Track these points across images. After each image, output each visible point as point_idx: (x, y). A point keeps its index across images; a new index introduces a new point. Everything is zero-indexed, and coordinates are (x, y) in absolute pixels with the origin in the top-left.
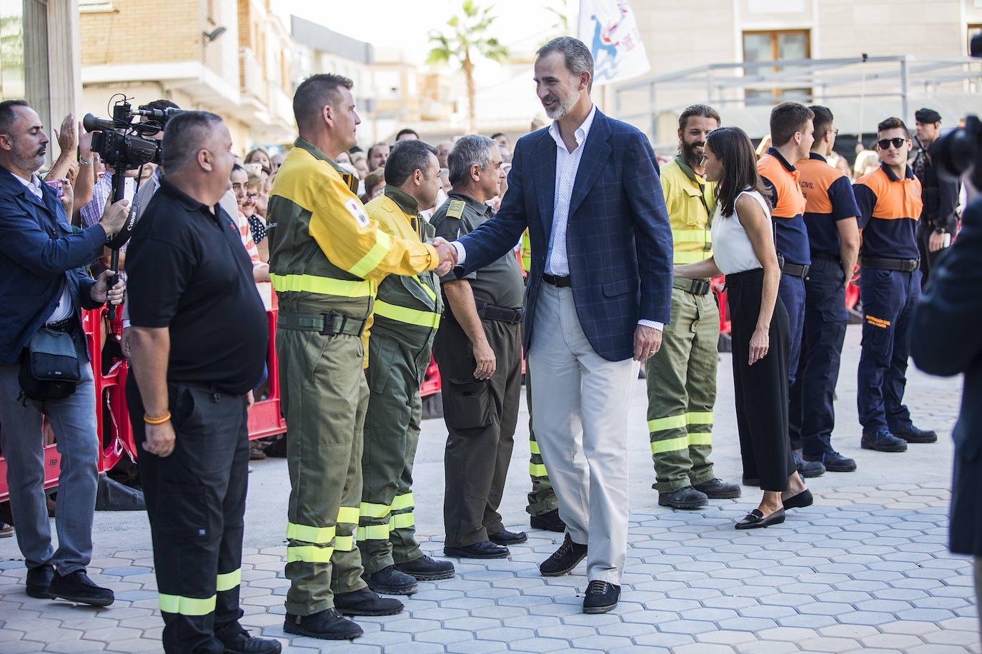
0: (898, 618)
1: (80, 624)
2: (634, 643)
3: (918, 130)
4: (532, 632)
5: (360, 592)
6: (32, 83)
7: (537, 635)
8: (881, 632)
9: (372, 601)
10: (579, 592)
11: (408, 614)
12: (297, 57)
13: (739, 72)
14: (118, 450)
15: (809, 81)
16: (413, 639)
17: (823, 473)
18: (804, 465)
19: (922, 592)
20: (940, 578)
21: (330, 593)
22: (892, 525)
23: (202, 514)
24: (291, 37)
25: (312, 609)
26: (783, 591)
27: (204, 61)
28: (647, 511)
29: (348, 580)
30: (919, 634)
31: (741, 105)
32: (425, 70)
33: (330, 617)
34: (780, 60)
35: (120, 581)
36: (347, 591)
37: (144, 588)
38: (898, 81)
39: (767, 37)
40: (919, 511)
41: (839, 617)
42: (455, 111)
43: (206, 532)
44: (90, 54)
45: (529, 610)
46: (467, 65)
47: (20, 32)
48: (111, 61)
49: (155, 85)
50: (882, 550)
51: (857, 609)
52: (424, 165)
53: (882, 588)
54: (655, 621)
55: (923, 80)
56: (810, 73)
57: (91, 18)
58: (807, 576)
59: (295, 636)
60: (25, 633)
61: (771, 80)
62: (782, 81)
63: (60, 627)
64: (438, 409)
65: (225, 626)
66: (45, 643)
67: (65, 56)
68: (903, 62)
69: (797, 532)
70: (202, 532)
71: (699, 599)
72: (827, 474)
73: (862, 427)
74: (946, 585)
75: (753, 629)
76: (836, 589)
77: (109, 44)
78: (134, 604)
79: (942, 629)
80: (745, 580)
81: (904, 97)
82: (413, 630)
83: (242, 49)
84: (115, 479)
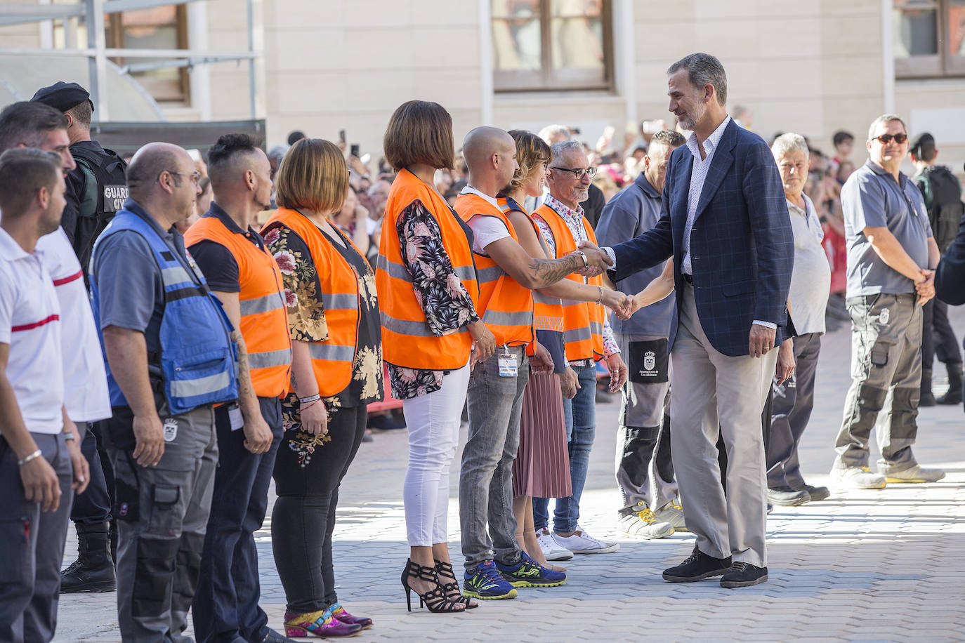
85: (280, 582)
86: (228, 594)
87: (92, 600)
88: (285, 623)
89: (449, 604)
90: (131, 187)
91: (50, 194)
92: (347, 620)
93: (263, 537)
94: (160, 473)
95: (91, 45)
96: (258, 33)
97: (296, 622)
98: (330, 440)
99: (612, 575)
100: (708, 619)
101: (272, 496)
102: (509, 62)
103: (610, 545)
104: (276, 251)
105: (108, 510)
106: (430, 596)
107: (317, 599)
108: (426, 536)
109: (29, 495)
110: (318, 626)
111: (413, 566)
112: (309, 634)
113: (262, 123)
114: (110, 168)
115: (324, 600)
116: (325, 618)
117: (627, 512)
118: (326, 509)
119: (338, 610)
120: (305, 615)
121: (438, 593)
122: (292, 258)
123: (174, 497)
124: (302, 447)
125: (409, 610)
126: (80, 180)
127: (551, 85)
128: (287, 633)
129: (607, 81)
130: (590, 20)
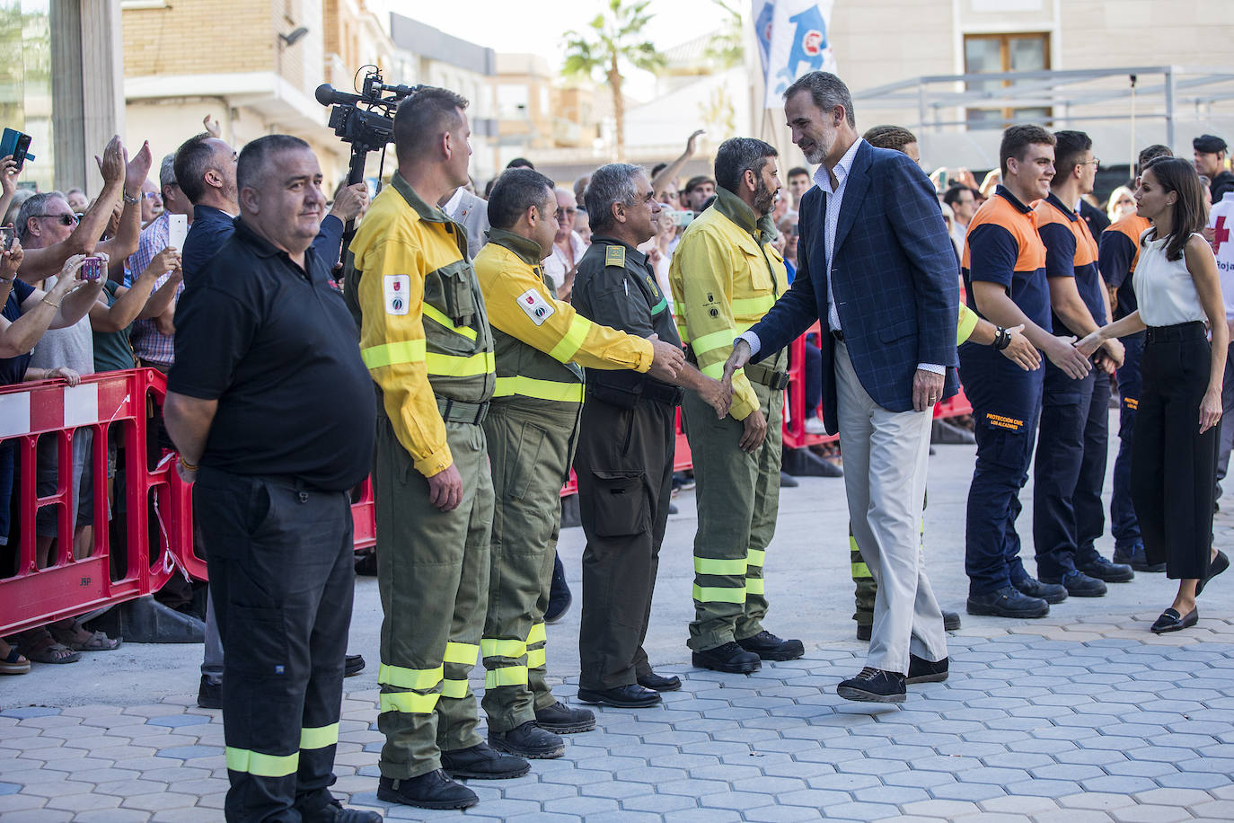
0: (1159, 785)
1: (119, 788)
2: (824, 815)
3: (1197, 161)
4: (694, 800)
5: (476, 749)
6: (61, 98)
7: (699, 804)
8: (1138, 802)
9: (490, 760)
10: (754, 750)
11: (536, 777)
12: (398, 65)
13: (959, 87)
14: (169, 567)
15: (1049, 98)
16: (542, 809)
17: (1064, 599)
18: (1041, 588)
19: (1191, 751)
20: (1213, 733)
21: (436, 750)
22: (1152, 665)
23: (279, 646)
24: (389, 40)
25: (414, 772)
26: (1014, 749)
27: (280, 71)
28: (839, 646)
29: (460, 734)
30: (1186, 805)
31: (962, 128)
32: (560, 82)
33: (436, 781)
34: (1011, 71)
35: (170, 733)
36: (459, 748)
37: (201, 742)
38: (1162, 98)
39: (995, 42)
40: (1187, 647)
41: (1084, 783)
42: (599, 135)
43: (285, 669)
44: (135, 62)
45: (689, 772)
46: (614, 78)
47: (46, 32)
48: (162, 71)
49: (217, 101)
50: (1138, 698)
51: (1107, 773)
52: (541, 200)
53: (1139, 745)
54: (850, 787)
55: (1192, 98)
56: (1049, 89)
57: (137, 16)
58: (1043, 730)
59: (392, 804)
60: (49, 799)
61: (999, 97)
62: (1014, 98)
63: (93, 792)
64: (575, 515)
65: (308, 795)
66: (73, 812)
67: (104, 64)
68: (1168, 75)
69: (1031, 674)
70: (280, 669)
71: (907, 759)
72: (1070, 600)
73: (1114, 540)
74: (1220, 742)
75: (975, 798)
76: (1080, 747)
77: (159, 49)
78: (188, 764)
79: (1216, 798)
80: (965, 736)
81: (1169, 119)
82: (542, 798)
83: (328, 55)
84: (164, 603)
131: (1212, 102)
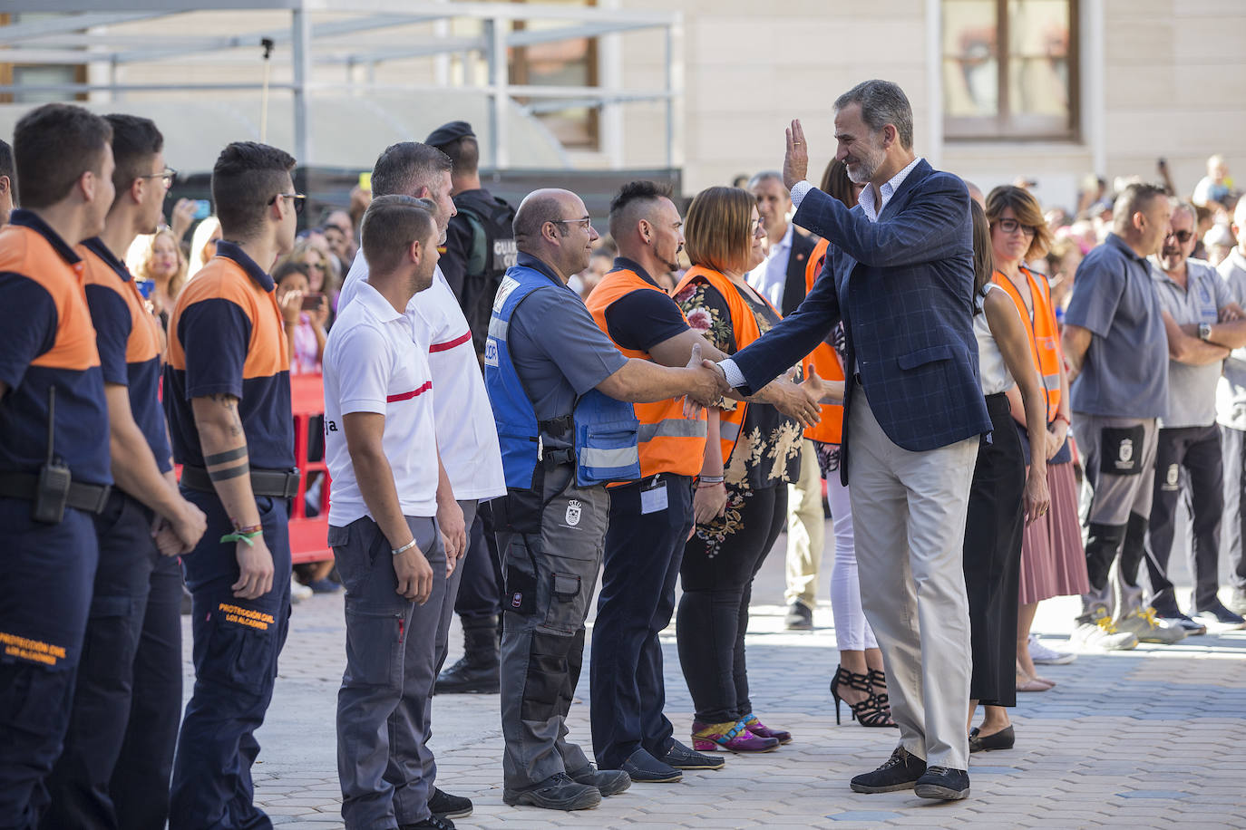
15: (82, 48)
38: (287, 54)
55: (342, 54)
56: (83, 31)
68: (296, 11)
81: (298, 92)
85: (687, 688)
86: (632, 700)
87: (478, 702)
88: (693, 735)
89: (883, 717)
90: (518, 241)
91: (424, 248)
92: (762, 732)
93: (668, 637)
94: (561, 560)
95: (492, 82)
96: (678, 70)
97: (705, 734)
98: (743, 528)
99: (1066, 690)
100: (1175, 743)
101: (679, 592)
102: (961, 106)
103: (1062, 656)
104: (691, 309)
105: (496, 602)
106: (861, 707)
107: (729, 708)
108: (856, 639)
109: (403, 587)
110: (729, 738)
111: (842, 673)
112: (720, 748)
113: (679, 171)
114: (500, 220)
115: (736, 709)
116: (739, 730)
117: (1085, 619)
118: (737, 606)
119: (752, 721)
120: (715, 726)
121: (871, 703)
122: (708, 315)
123: (576, 589)
124: (711, 535)
125: (838, 723)
126: (468, 234)
127: (1008, 132)
128: (695, 747)
129: (1073, 128)
130: (1054, 60)
131: (378, 62)
